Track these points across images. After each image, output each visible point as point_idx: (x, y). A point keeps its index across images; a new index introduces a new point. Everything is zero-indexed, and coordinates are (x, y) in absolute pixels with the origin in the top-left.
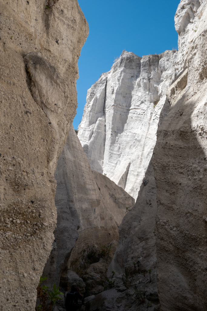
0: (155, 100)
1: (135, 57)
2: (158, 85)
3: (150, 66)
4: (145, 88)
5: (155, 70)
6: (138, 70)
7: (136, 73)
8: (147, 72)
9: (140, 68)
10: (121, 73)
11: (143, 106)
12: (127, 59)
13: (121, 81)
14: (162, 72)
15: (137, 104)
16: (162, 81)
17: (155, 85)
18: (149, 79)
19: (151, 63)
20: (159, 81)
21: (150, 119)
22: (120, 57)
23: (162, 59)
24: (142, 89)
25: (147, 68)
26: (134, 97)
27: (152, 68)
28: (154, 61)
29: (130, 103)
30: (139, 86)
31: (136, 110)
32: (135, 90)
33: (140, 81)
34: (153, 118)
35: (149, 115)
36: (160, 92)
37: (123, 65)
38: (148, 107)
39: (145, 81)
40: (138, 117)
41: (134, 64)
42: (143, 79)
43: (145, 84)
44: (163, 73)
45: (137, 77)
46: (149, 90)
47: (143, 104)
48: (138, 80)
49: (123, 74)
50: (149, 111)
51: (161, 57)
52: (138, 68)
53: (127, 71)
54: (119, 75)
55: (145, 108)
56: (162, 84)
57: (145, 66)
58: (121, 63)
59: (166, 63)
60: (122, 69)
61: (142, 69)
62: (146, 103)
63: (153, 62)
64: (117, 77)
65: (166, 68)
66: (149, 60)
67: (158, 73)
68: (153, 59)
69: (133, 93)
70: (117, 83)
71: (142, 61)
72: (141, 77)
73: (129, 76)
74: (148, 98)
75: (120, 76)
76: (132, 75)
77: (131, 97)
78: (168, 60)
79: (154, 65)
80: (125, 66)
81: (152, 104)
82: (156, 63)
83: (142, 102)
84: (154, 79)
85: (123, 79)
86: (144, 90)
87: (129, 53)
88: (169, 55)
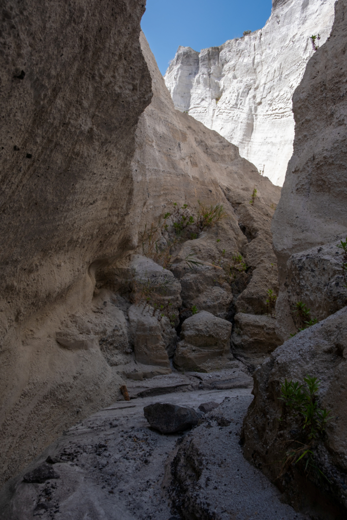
0: (217, 97)
1: (193, 52)
2: (219, 80)
3: (210, 60)
4: (205, 84)
5: (215, 64)
6: (196, 66)
7: (194, 70)
8: (206, 68)
9: (198, 64)
10: (178, 71)
11: (204, 104)
12: (184, 55)
13: (178, 79)
14: (223, 65)
15: (197, 103)
16: (224, 75)
17: (216, 81)
18: (209, 75)
19: (211, 57)
20: (220, 76)
21: (213, 116)
22: (176, 54)
23: (223, 51)
24: (201, 86)
25: (206, 62)
26: (193, 96)
27: (212, 62)
28: (214, 54)
29: (189, 102)
30: (198, 82)
31: (197, 109)
32: (194, 87)
33: (199, 77)
34: (215, 115)
35: (211, 112)
36: (222, 87)
37: (180, 61)
38: (210, 104)
39: (205, 76)
40: (199, 116)
41: (191, 59)
42: (203, 74)
43: (205, 80)
44: (225, 66)
45: (196, 74)
46: (210, 86)
47: (204, 102)
48: (197, 76)
49: (180, 72)
50: (211, 108)
51: (222, 49)
52: (196, 64)
53: (185, 67)
54: (176, 73)
55: (206, 106)
56: (223, 79)
57: (204, 60)
58: (177, 60)
59: (228, 54)
60: (179, 66)
61: (200, 64)
62: (207, 100)
63: (212, 55)
64: (173, 76)
65: (227, 59)
66: (208, 54)
67: (218, 67)
68: (213, 52)
69: (192, 91)
70: (174, 82)
71: (200, 56)
72: (200, 73)
73: (186, 74)
74: (209, 94)
75: (177, 74)
76: (190, 72)
77: (190, 96)
78: (230, 51)
79: (214, 59)
80: (182, 63)
81: (214, 100)
82: (216, 57)
83: (203, 100)
84: (214, 74)
85: (180, 77)
86: (205, 86)
87: (186, 48)
88: (230, 45)
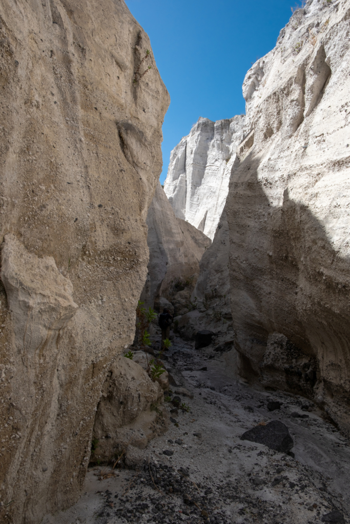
0: (227, 158)
1: (210, 122)
2: (229, 145)
3: (222, 129)
4: (219, 148)
5: (226, 132)
6: (212, 133)
7: (210, 136)
8: (220, 135)
9: (214, 131)
10: (198, 136)
11: (217, 163)
12: (203, 124)
13: (198, 143)
14: (232, 134)
15: (212, 162)
16: (233, 141)
17: (227, 146)
18: (222, 140)
19: (223, 127)
20: (230, 142)
21: (223, 174)
22: (197, 123)
23: (232, 123)
24: (215, 149)
25: (220, 131)
26: (210, 156)
27: (224, 130)
28: (226, 125)
29: (206, 161)
30: (213, 146)
31: (212, 167)
32: (210, 150)
33: (214, 142)
34: (225, 173)
35: (222, 170)
36: (231, 151)
37: (200, 129)
38: (221, 164)
39: (218, 142)
40: (213, 173)
41: (208, 128)
42: (217, 140)
43: (218, 145)
44: (234, 135)
45: (212, 139)
46: (222, 150)
47: (217, 162)
48: (213, 141)
49: (200, 137)
50: (222, 168)
51: (231, 121)
52: (212, 131)
53: (203, 134)
54: (196, 138)
55: (219, 165)
56: (232, 144)
57: (218, 129)
58: (198, 127)
59: (236, 126)
60: (199, 132)
61: (215, 132)
62: (220, 160)
63: (224, 126)
64: (194, 140)
65: (236, 130)
66: (222, 124)
67: (229, 135)
68: (225, 124)
69: (208, 153)
70: (195, 144)
71: (215, 125)
72: (215, 139)
73: (204, 138)
74: (221, 156)
75: (198, 139)
76: (208, 137)
77: (207, 156)
78: (237, 124)
79: (226, 128)
80: (201, 130)
81: (225, 161)
82: (227, 127)
83: (216, 160)
84: (226, 140)
85: (200, 141)
86: (218, 150)
87: (205, 118)
88: (238, 119)
